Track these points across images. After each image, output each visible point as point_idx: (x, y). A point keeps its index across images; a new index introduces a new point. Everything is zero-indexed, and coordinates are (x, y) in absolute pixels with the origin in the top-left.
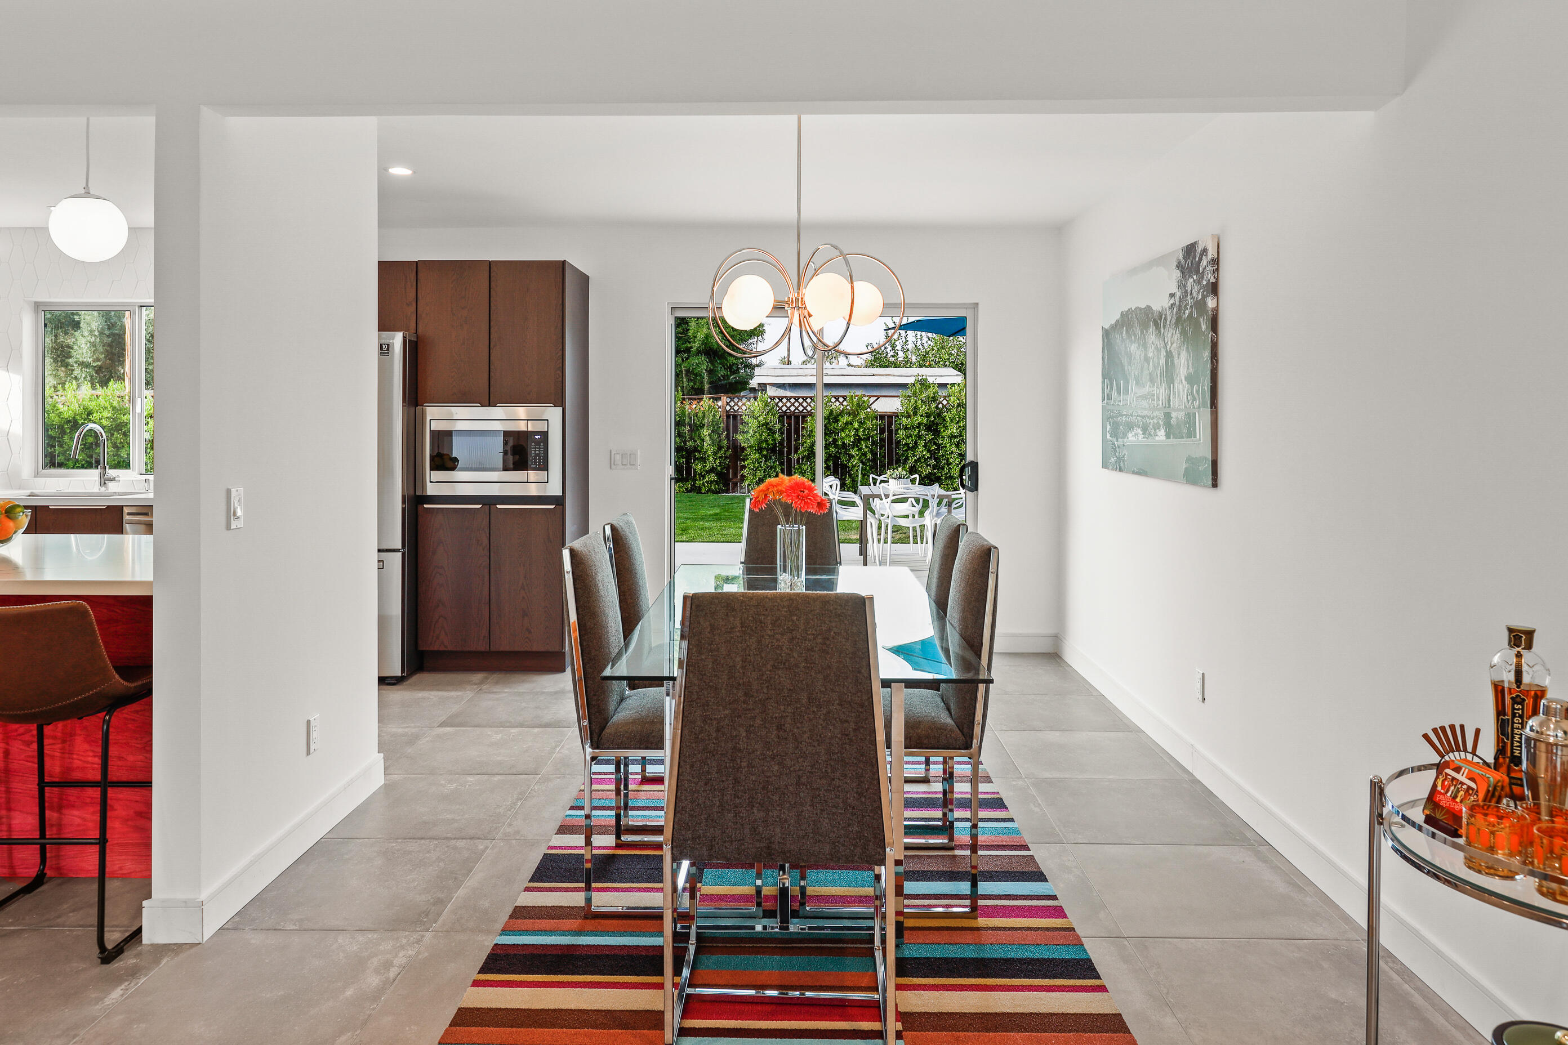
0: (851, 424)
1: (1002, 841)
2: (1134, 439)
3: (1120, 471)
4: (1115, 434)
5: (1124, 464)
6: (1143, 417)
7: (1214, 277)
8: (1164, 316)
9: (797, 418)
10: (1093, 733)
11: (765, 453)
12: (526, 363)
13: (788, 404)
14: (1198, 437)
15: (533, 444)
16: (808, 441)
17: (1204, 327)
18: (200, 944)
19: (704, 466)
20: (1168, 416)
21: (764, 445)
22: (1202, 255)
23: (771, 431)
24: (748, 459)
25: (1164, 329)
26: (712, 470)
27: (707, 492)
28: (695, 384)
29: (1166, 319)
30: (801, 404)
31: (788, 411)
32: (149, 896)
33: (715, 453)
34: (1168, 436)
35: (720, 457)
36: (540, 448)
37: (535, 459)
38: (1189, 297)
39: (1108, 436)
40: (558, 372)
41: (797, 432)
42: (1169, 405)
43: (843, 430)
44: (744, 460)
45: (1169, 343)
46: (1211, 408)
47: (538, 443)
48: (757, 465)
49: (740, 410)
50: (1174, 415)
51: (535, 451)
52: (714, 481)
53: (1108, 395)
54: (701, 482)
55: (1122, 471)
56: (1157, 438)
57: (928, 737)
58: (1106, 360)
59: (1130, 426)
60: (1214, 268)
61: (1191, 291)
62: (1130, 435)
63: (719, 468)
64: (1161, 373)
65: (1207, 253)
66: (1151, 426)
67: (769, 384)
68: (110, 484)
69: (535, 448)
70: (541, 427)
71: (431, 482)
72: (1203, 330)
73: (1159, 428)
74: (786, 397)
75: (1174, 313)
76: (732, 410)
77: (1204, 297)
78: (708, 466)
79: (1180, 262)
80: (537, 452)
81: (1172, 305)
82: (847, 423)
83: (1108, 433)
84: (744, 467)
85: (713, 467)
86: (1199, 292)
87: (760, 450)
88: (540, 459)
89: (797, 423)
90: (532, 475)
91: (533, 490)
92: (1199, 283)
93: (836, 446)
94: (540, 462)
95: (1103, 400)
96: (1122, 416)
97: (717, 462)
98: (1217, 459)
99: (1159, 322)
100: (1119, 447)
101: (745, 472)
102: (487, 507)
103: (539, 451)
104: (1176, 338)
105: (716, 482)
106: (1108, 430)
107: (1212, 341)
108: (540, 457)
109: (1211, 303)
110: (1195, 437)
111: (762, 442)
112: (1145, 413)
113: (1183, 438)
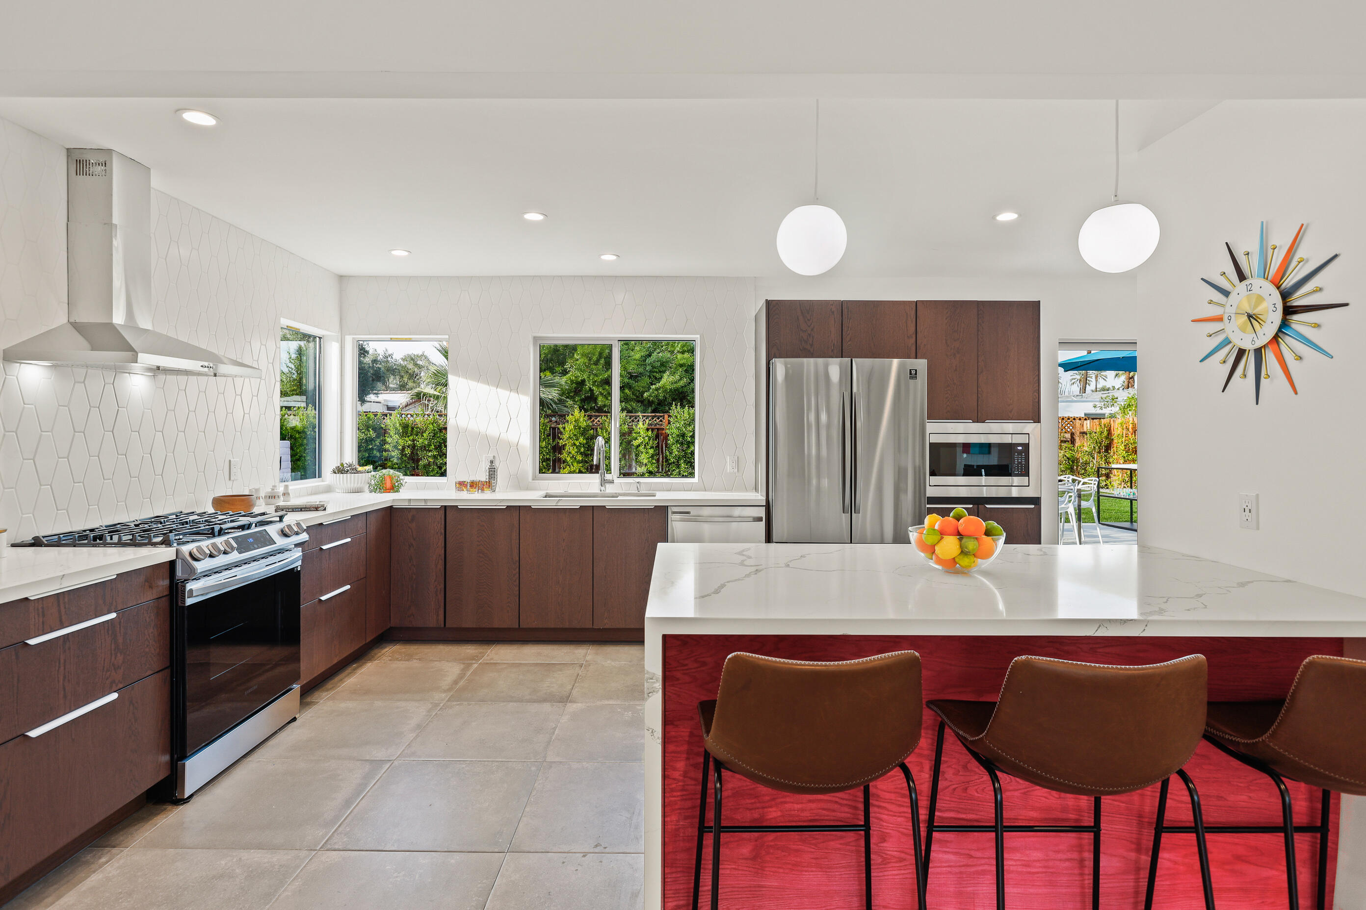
12: (1008, 387)
15: (1016, 454)
36: (1022, 457)
37: (1018, 467)
40: (1035, 394)
47: (1020, 452)
51: (1018, 460)
68: (607, 485)
69: (1018, 457)
70: (1022, 439)
71: (930, 486)
80: (1020, 461)
88: (1022, 467)
90: (1016, 480)
91: (1015, 493)
94: (1021, 469)
102: (976, 506)
103: (1021, 460)
108: (1022, 464)
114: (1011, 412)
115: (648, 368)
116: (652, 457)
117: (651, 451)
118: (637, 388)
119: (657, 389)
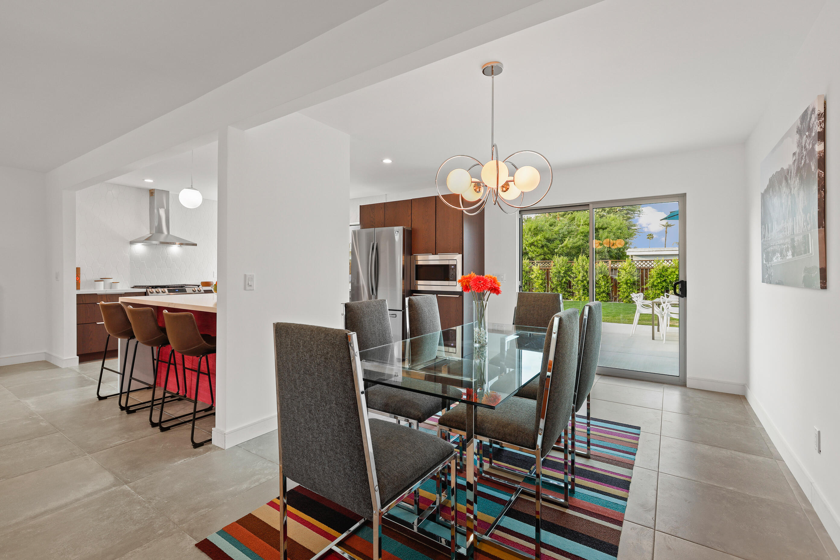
0: (675, 272)
1: (606, 513)
2: (776, 261)
3: (770, 283)
4: (767, 260)
5: (772, 279)
6: (780, 245)
7: (821, 127)
8: (790, 171)
9: (646, 270)
10: (737, 453)
11: (629, 285)
12: (449, 237)
13: (642, 264)
14: (811, 252)
16: (651, 280)
17: (813, 168)
18: (224, 449)
19: (600, 290)
20: (793, 240)
21: (628, 282)
22: (812, 114)
23: (633, 275)
24: (621, 287)
25: (790, 180)
26: (604, 292)
27: (602, 301)
28: (602, 257)
29: (791, 173)
30: (648, 264)
31: (642, 267)
32: (214, 426)
33: (605, 285)
34: (793, 255)
35: (607, 287)
38: (804, 150)
39: (764, 262)
40: (461, 239)
41: (646, 276)
42: (794, 233)
43: (670, 275)
44: (619, 288)
45: (793, 189)
46: (819, 227)
47: (453, 269)
48: (625, 290)
49: (618, 267)
50: (796, 239)
52: (605, 296)
53: (764, 235)
54: (599, 297)
55: (771, 284)
56: (788, 258)
57: (510, 435)
58: (763, 213)
59: (774, 252)
60: (821, 121)
61: (805, 145)
62: (774, 259)
63: (607, 291)
64: (788, 212)
65: (814, 112)
66: (784, 250)
67: (634, 255)
69: (452, 271)
70: (454, 263)
72: (813, 170)
73: (788, 251)
74: (641, 261)
75: (796, 166)
76: (614, 267)
77: (813, 145)
78: (602, 290)
79: (799, 127)
80: (452, 273)
81: (794, 161)
82: (672, 272)
83: (764, 259)
84: (619, 291)
85: (604, 291)
86: (810, 144)
87: (627, 283)
89: (646, 272)
90: (451, 283)
91: (451, 289)
92: (810, 136)
93: (666, 282)
95: (762, 239)
96: (770, 246)
97: (606, 288)
98: (826, 267)
99: (787, 176)
100: (769, 268)
101: (619, 293)
104: (796, 183)
105: (606, 297)
106: (764, 258)
107: (819, 177)
108: (453, 275)
109: (819, 147)
110: (809, 252)
111: (628, 280)
112: (782, 242)
113: (801, 254)
114: (450, 249)
115: (561, 235)
116: (541, 284)
117: (541, 281)
118: (551, 247)
119: (563, 247)
